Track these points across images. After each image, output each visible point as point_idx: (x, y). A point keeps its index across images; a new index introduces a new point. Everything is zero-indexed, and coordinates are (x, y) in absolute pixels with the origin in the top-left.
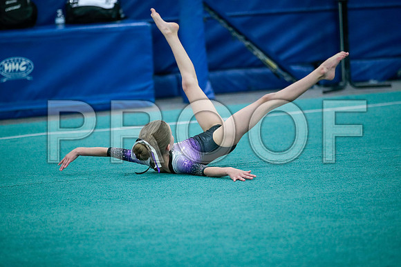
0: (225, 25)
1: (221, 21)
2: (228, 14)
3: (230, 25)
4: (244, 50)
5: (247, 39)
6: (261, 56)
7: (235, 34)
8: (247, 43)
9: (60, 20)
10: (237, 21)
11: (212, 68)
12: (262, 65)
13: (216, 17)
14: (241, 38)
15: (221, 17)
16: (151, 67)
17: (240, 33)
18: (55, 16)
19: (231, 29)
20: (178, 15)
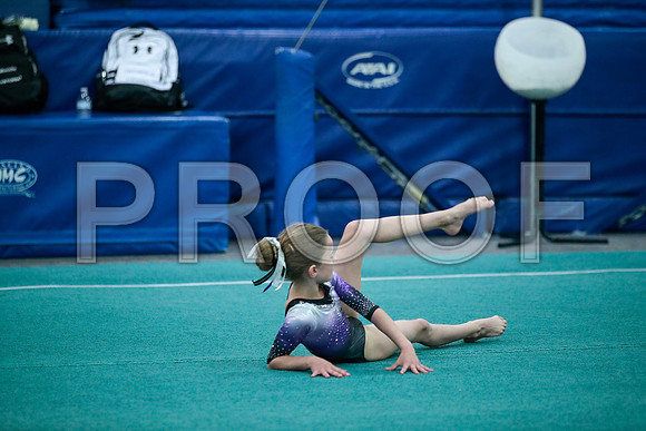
1: (342, 122)
3: (356, 129)
5: (381, 153)
6: (403, 181)
8: (382, 160)
9: (84, 105)
10: (367, 123)
11: (323, 196)
13: (335, 115)
14: (372, 150)
15: (342, 115)
17: (371, 144)
18: (77, 96)
19: (357, 135)
20: (273, 107)
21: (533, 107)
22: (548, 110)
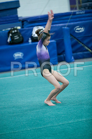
0: (77, 40)
1: (75, 39)
2: (77, 37)
3: (78, 40)
4: (82, 47)
5: (83, 44)
6: (87, 48)
7: (79, 42)
8: (83, 45)
9: (30, 41)
10: (79, 39)
11: (73, 52)
12: (87, 51)
13: (74, 38)
14: (81, 43)
15: (75, 38)
16: (56, 53)
19: (78, 41)
20: (63, 37)
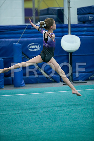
1: (28, 59)
2: (30, 56)
11: (24, 75)
12: (41, 74)
13: (26, 57)
16: (3, 74)
20: (13, 56)
21: (69, 54)
22: (73, 54)
